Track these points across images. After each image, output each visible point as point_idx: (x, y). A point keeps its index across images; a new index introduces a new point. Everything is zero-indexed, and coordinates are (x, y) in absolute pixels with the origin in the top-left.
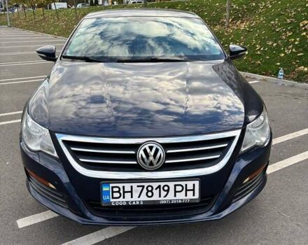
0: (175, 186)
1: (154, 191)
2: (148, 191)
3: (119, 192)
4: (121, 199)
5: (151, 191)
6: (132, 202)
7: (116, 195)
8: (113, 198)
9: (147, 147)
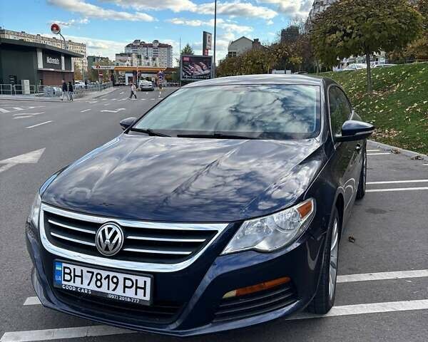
0: (125, 279)
1: (103, 280)
2: (97, 280)
3: (70, 274)
4: (71, 283)
5: (100, 280)
6: (81, 289)
7: (67, 277)
8: (65, 280)
9: (106, 228)
